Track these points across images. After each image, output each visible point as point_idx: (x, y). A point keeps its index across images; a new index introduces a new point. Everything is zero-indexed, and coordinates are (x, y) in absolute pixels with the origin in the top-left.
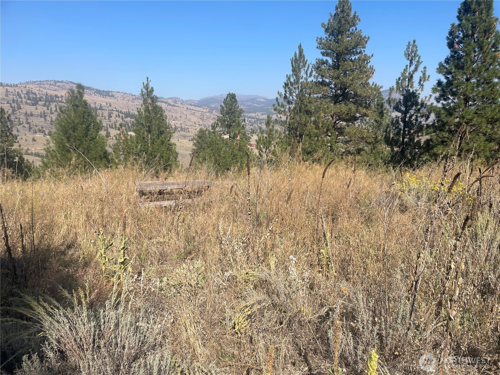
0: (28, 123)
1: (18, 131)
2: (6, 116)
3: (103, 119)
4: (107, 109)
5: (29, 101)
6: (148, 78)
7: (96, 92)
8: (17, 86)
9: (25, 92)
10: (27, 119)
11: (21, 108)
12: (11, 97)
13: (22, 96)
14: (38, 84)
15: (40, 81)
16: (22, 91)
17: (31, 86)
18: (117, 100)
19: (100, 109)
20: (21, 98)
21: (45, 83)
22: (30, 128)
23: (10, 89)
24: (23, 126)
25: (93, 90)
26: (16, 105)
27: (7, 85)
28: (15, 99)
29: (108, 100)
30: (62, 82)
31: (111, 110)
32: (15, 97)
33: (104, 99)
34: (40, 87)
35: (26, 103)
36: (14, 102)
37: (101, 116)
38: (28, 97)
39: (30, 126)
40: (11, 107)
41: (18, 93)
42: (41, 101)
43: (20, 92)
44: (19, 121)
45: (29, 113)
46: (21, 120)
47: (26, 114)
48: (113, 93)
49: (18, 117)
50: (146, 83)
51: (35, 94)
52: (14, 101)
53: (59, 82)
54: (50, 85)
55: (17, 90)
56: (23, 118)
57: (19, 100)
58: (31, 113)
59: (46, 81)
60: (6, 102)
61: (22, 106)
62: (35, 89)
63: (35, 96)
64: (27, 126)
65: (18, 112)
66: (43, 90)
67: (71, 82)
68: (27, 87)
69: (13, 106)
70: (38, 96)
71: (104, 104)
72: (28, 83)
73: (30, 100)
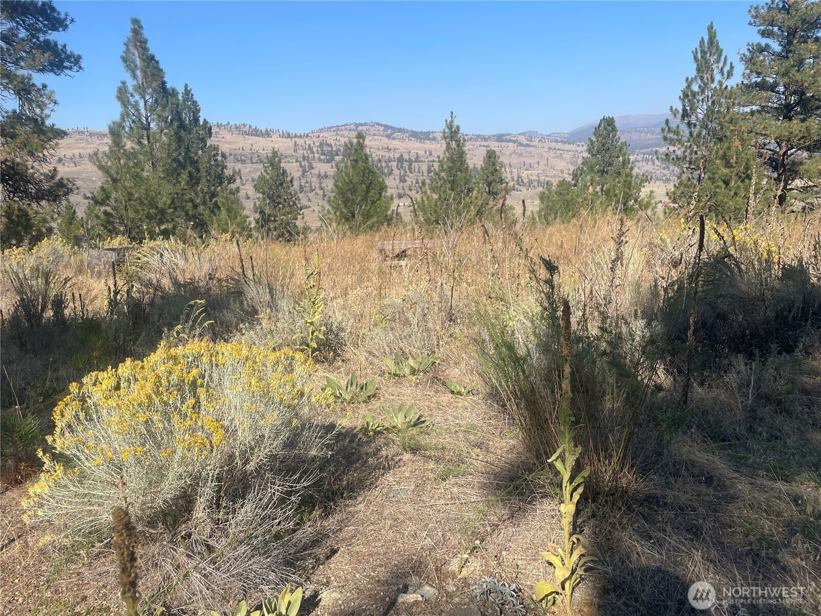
0: (322, 189)
1: (309, 200)
2: (289, 179)
3: (419, 176)
4: (426, 160)
5: (323, 157)
6: (452, 113)
7: (411, 135)
8: (307, 136)
9: (317, 144)
10: (321, 183)
11: (312, 168)
12: (300, 152)
13: (315, 150)
14: (334, 131)
15: (337, 126)
16: (314, 143)
17: (326, 134)
18: (439, 145)
19: (416, 161)
20: (312, 152)
21: (343, 128)
22: (324, 196)
23: (300, 141)
24: (316, 194)
25: (407, 132)
26: (307, 164)
27: (296, 136)
28: (306, 155)
29: (428, 145)
30: (365, 124)
31: (431, 161)
32: (305, 152)
33: (422, 145)
34: (337, 134)
35: (320, 160)
36: (304, 160)
37: (416, 171)
38: (322, 150)
39: (324, 192)
40: (301, 166)
41: (309, 145)
42: (337, 155)
43: (312, 145)
44: (311, 186)
45: (323, 174)
46: (313, 184)
47: (319, 175)
48: (435, 135)
49: (309, 180)
50: (449, 119)
51: (331, 146)
52: (304, 158)
53: (361, 125)
54: (350, 130)
55: (307, 143)
56: (315, 182)
57: (311, 155)
58: (326, 173)
59: (345, 125)
60: (294, 161)
61: (314, 165)
62: (330, 138)
63: (330, 149)
64: (321, 192)
65: (309, 173)
66: (341, 139)
67: (378, 124)
68: (321, 136)
69: (303, 165)
70: (335, 149)
71: (421, 153)
72: (321, 130)
73: (325, 155)
